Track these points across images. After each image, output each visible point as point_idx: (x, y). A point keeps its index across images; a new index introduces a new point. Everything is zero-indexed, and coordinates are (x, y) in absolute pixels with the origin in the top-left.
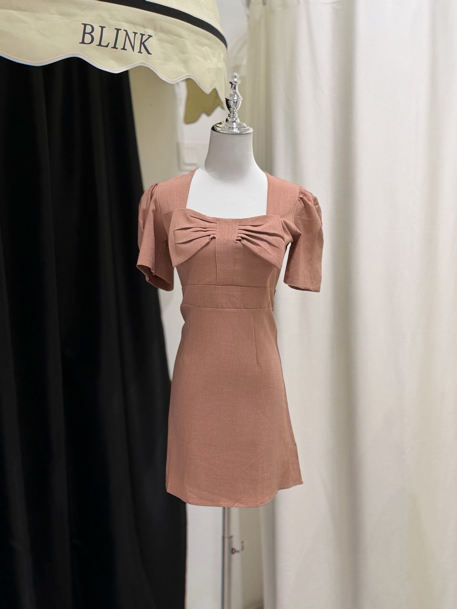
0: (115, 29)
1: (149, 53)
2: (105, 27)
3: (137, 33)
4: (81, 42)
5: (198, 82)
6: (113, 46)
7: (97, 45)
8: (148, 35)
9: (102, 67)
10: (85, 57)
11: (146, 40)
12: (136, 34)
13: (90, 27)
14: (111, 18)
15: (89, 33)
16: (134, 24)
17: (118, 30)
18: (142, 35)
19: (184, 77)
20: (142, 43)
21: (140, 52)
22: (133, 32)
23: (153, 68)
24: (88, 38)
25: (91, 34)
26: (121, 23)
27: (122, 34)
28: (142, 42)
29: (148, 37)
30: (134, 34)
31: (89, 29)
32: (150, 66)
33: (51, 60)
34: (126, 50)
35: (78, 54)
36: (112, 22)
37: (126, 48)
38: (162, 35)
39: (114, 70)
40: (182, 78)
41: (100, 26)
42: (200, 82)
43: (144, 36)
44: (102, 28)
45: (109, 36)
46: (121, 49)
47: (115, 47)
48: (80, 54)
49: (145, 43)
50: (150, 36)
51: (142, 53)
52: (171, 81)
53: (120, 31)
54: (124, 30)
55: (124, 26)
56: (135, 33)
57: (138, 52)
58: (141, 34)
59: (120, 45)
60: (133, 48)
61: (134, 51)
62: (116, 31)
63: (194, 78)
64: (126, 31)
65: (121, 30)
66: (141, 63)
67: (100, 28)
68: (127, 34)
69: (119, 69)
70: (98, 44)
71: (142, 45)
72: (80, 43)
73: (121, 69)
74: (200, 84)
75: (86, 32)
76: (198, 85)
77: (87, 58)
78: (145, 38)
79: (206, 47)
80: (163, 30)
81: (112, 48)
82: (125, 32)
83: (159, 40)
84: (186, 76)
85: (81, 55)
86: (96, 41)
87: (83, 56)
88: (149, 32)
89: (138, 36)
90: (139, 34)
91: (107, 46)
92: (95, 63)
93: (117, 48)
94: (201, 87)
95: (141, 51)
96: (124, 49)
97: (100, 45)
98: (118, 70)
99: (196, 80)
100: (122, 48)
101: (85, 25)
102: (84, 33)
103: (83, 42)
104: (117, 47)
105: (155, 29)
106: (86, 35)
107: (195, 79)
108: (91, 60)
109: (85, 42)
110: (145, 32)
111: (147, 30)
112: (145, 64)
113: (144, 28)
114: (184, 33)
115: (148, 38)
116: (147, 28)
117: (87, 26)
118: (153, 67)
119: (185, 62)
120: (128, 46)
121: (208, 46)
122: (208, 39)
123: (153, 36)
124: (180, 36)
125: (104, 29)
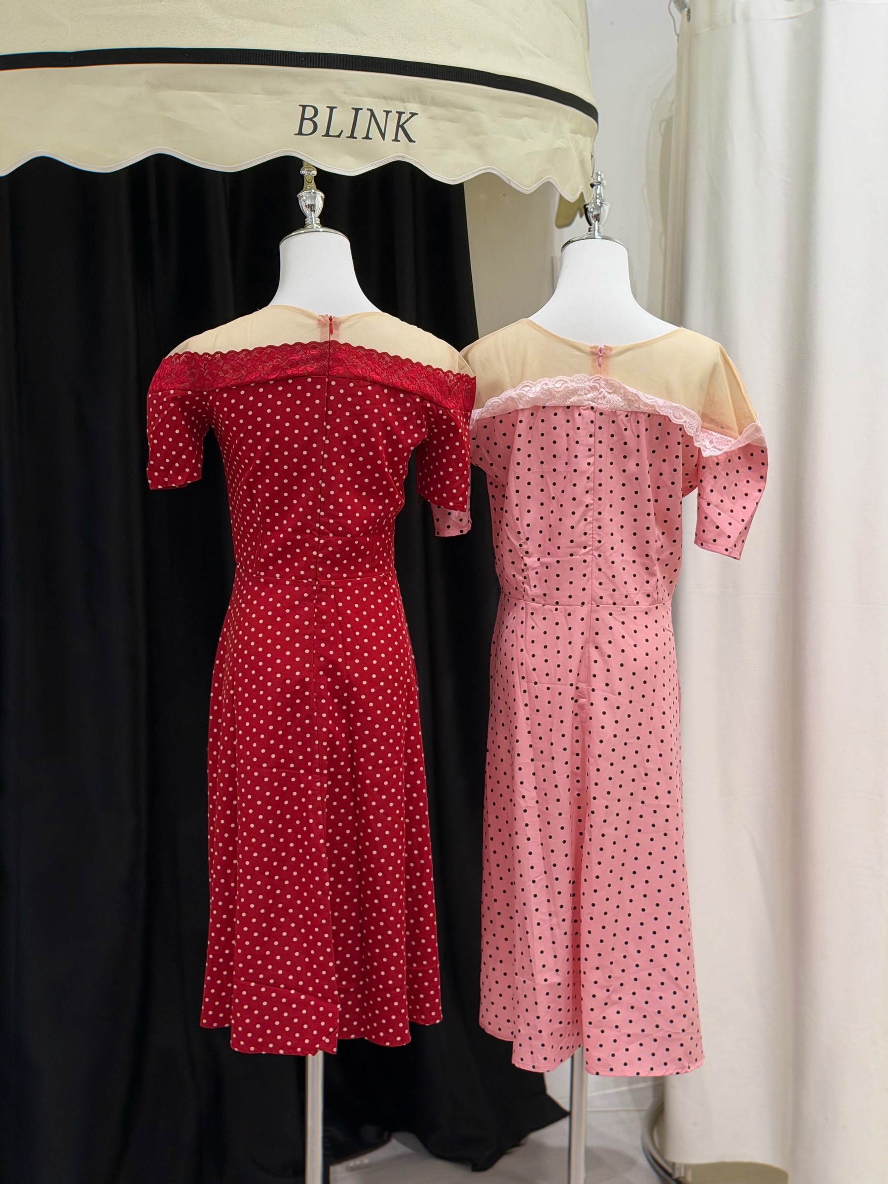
0: (353, 108)
1: (410, 140)
2: (336, 108)
3: (391, 112)
4: (297, 132)
5: (505, 176)
6: (349, 135)
7: (323, 136)
8: (410, 113)
9: (330, 167)
10: (302, 155)
11: (408, 120)
12: (390, 114)
13: (312, 108)
14: (345, 93)
15: (311, 119)
16: (385, 98)
18: (400, 114)
19: (477, 172)
20: (398, 126)
21: (396, 140)
22: (384, 111)
23: (418, 163)
24: (308, 127)
25: (314, 119)
26: (365, 99)
27: (364, 116)
28: (401, 124)
29: (411, 115)
30: (385, 113)
31: (309, 113)
32: (412, 159)
33: (251, 162)
34: (371, 139)
35: (292, 151)
36: (348, 99)
37: (370, 136)
38: (435, 110)
39: (351, 172)
40: (473, 174)
41: (327, 107)
42: (509, 177)
43: (403, 115)
44: (332, 109)
45: (342, 120)
46: (363, 138)
47: (352, 136)
48: (294, 152)
49: (405, 126)
50: (413, 114)
51: (399, 141)
52: (452, 181)
53: (360, 111)
54: (368, 109)
55: (367, 103)
56: (388, 112)
57: (393, 140)
58: (397, 112)
59: (360, 132)
60: (383, 136)
61: (384, 140)
62: (354, 111)
64: (371, 111)
65: (362, 109)
66: (398, 157)
67: (329, 109)
68: (373, 114)
69: (359, 169)
70: (324, 134)
71: (400, 129)
72: (295, 134)
73: (363, 169)
74: (509, 179)
75: (305, 117)
76: (507, 182)
77: (306, 157)
78: (404, 118)
79: (526, 119)
80: (436, 103)
81: (347, 137)
82: (369, 112)
83: (430, 118)
84: (480, 171)
85: (297, 152)
86: (322, 129)
87: (299, 154)
88: (413, 107)
89: (393, 117)
90: (394, 112)
91: (339, 136)
92: (319, 162)
93: (356, 138)
94: (513, 185)
95: (399, 139)
96: (367, 137)
97: (327, 134)
98: (357, 171)
99: (501, 174)
100: (364, 136)
101: (304, 107)
102: (303, 119)
103: (300, 133)
104: (355, 136)
105: (423, 101)
106: (305, 122)
107: (499, 172)
108: (311, 158)
109: (303, 132)
110: (404, 107)
111: (408, 105)
112: (403, 157)
113: (404, 102)
114: (477, 103)
115: (410, 118)
116: (408, 102)
117: (307, 108)
118: (418, 161)
119: (480, 148)
120: (374, 132)
121: (530, 117)
122: (530, 106)
123: (419, 114)
124: (469, 109)
125: (334, 110)
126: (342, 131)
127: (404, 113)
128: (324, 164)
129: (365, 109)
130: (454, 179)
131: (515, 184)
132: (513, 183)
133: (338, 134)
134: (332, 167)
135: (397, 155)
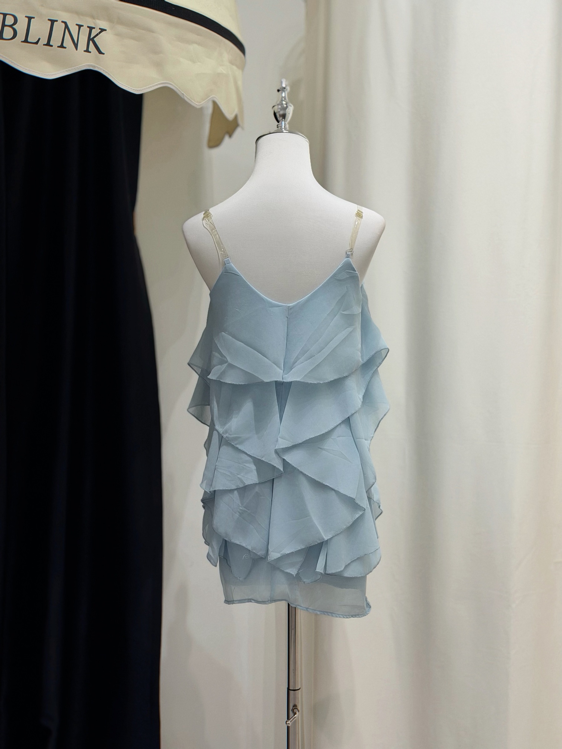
0: (49, 20)
1: (100, 52)
2: (34, 18)
3: (83, 26)
5: (180, 92)
6: (46, 43)
7: (22, 42)
8: (100, 29)
9: (29, 70)
10: (4, 58)
11: (97, 35)
13: (12, 17)
14: (42, 6)
15: (11, 26)
16: (77, 13)
17: (53, 22)
18: (91, 29)
19: (157, 85)
20: (91, 39)
21: (87, 51)
22: (77, 25)
24: (8, 32)
25: (14, 26)
26: (60, 12)
27: (59, 28)
28: (92, 37)
30: (77, 27)
31: (9, 20)
32: (102, 69)
34: (65, 48)
36: (44, 11)
37: (64, 45)
38: (121, 29)
39: (47, 75)
40: (153, 86)
41: (26, 17)
42: (183, 93)
43: (93, 30)
44: (30, 19)
45: (39, 30)
46: (58, 47)
47: (48, 44)
49: (95, 39)
50: (102, 30)
51: (90, 52)
52: (136, 90)
53: (55, 23)
54: (62, 22)
55: (62, 16)
56: (80, 26)
57: (85, 51)
58: (88, 27)
59: (56, 40)
60: (76, 46)
61: (77, 49)
62: (50, 22)
63: (174, 86)
64: (65, 23)
65: (57, 21)
66: (89, 66)
67: (27, 19)
68: (67, 27)
69: (54, 73)
70: (23, 40)
71: (91, 42)
73: (58, 73)
74: (183, 94)
75: (6, 23)
76: (180, 95)
77: (6, 59)
78: (94, 33)
79: (195, 46)
80: (121, 21)
81: (44, 45)
82: (63, 25)
83: (117, 35)
84: (159, 84)
86: (21, 35)
87: (2, 56)
88: (102, 24)
89: (85, 30)
91: (37, 43)
92: (19, 65)
93: (52, 46)
94: (186, 99)
95: (90, 50)
96: (62, 46)
97: (26, 41)
98: (53, 75)
99: (177, 89)
100: (60, 45)
101: (5, 15)
102: (4, 25)
103: (1, 37)
104: (51, 43)
105: (111, 21)
106: (6, 28)
107: (176, 87)
108: (13, 61)
109: (4, 37)
110: (95, 24)
111: (98, 22)
112: (94, 67)
113: (93, 17)
114: (155, 25)
115: (100, 33)
116: (99, 19)
117: (7, 16)
118: (107, 71)
119: (159, 65)
121: (199, 44)
122: (198, 35)
123: (107, 30)
124: (150, 30)
125: (32, 20)
126: (39, 39)
127: (94, 28)
128: (23, 67)
129: (60, 21)
130: (138, 89)
131: (188, 98)
132: (186, 97)
133: (36, 41)
134: (31, 70)
135: (88, 64)
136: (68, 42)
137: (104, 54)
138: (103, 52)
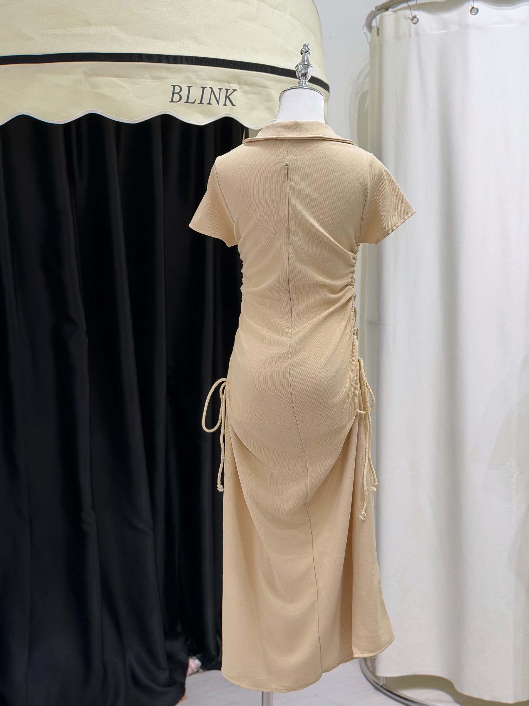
0: (201, 87)
1: (233, 105)
2: (192, 87)
3: (222, 89)
4: (170, 101)
6: (199, 102)
7: (185, 103)
8: (233, 90)
10: (173, 113)
11: (231, 94)
12: (222, 90)
13: (179, 88)
14: (197, 78)
15: (178, 93)
16: (219, 81)
17: (204, 88)
18: (227, 90)
20: (227, 97)
21: (225, 105)
22: (219, 88)
23: (237, 118)
24: (176, 97)
25: (180, 93)
26: (208, 82)
27: (207, 91)
28: (228, 95)
30: (219, 90)
31: (177, 90)
32: (234, 116)
33: (145, 118)
34: (211, 104)
35: (167, 111)
36: (198, 81)
37: (211, 103)
38: (246, 88)
39: (201, 123)
41: (187, 86)
43: (229, 91)
44: (189, 87)
45: (196, 94)
46: (207, 104)
47: (201, 103)
50: (234, 90)
51: (227, 105)
53: (205, 89)
54: (210, 88)
55: (210, 84)
56: (220, 89)
57: (224, 105)
58: (226, 89)
59: (205, 101)
60: (218, 102)
61: (218, 104)
62: (202, 89)
64: (211, 88)
65: (206, 87)
67: (188, 88)
68: (212, 91)
70: (186, 101)
71: (227, 99)
72: (169, 102)
73: (207, 121)
75: (175, 92)
77: (176, 114)
80: (246, 83)
81: (198, 103)
82: (210, 89)
83: (243, 92)
85: (170, 112)
86: (184, 99)
88: (234, 86)
89: (224, 92)
90: (224, 89)
91: (194, 103)
92: (183, 117)
93: (203, 104)
95: (227, 104)
96: (209, 103)
97: (187, 102)
98: (204, 122)
101: (174, 86)
102: (174, 93)
103: (172, 101)
104: (203, 102)
105: (239, 83)
106: (175, 95)
108: (179, 115)
109: (174, 100)
110: (230, 87)
111: (231, 85)
112: (229, 115)
113: (229, 83)
114: (268, 83)
115: (233, 92)
116: (232, 83)
117: (176, 87)
118: (237, 116)
119: (270, 109)
123: (238, 90)
124: (265, 87)
125: (191, 88)
126: (195, 100)
127: (229, 89)
128: (186, 119)
129: (208, 87)
130: (256, 126)
133: (193, 102)
134: (190, 120)
135: (225, 113)
136: (213, 101)
137: (235, 106)
138: (235, 104)
